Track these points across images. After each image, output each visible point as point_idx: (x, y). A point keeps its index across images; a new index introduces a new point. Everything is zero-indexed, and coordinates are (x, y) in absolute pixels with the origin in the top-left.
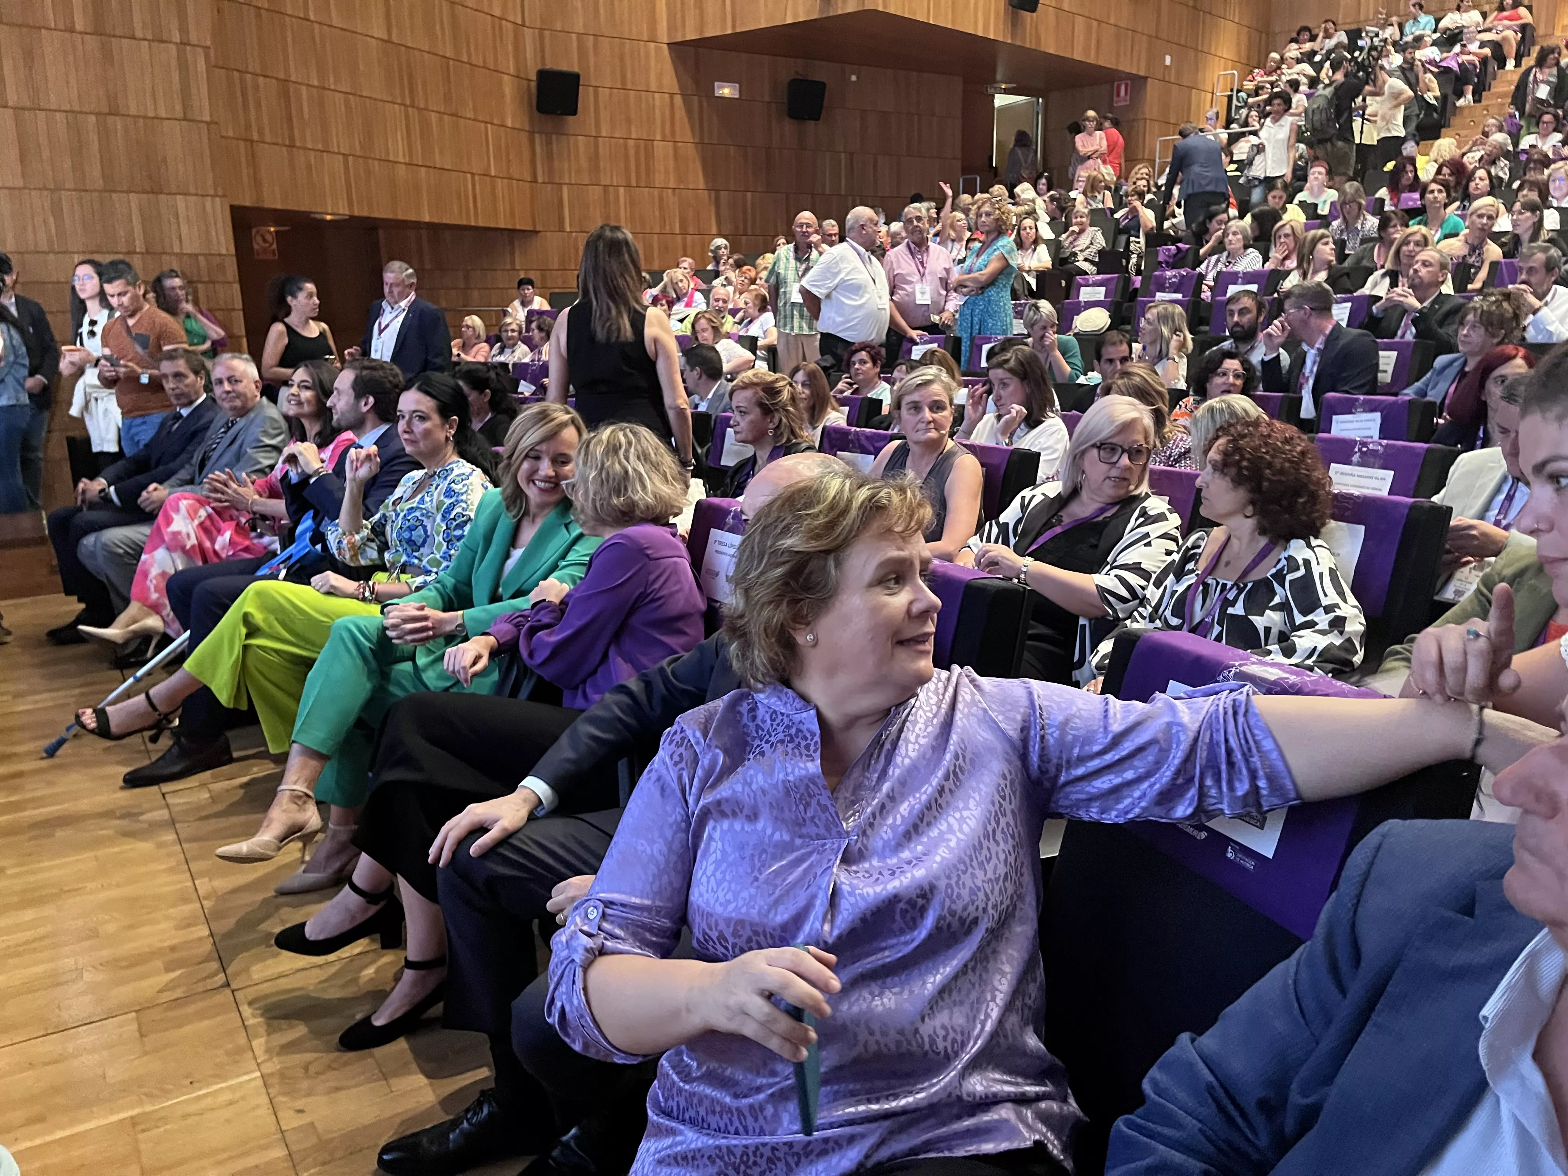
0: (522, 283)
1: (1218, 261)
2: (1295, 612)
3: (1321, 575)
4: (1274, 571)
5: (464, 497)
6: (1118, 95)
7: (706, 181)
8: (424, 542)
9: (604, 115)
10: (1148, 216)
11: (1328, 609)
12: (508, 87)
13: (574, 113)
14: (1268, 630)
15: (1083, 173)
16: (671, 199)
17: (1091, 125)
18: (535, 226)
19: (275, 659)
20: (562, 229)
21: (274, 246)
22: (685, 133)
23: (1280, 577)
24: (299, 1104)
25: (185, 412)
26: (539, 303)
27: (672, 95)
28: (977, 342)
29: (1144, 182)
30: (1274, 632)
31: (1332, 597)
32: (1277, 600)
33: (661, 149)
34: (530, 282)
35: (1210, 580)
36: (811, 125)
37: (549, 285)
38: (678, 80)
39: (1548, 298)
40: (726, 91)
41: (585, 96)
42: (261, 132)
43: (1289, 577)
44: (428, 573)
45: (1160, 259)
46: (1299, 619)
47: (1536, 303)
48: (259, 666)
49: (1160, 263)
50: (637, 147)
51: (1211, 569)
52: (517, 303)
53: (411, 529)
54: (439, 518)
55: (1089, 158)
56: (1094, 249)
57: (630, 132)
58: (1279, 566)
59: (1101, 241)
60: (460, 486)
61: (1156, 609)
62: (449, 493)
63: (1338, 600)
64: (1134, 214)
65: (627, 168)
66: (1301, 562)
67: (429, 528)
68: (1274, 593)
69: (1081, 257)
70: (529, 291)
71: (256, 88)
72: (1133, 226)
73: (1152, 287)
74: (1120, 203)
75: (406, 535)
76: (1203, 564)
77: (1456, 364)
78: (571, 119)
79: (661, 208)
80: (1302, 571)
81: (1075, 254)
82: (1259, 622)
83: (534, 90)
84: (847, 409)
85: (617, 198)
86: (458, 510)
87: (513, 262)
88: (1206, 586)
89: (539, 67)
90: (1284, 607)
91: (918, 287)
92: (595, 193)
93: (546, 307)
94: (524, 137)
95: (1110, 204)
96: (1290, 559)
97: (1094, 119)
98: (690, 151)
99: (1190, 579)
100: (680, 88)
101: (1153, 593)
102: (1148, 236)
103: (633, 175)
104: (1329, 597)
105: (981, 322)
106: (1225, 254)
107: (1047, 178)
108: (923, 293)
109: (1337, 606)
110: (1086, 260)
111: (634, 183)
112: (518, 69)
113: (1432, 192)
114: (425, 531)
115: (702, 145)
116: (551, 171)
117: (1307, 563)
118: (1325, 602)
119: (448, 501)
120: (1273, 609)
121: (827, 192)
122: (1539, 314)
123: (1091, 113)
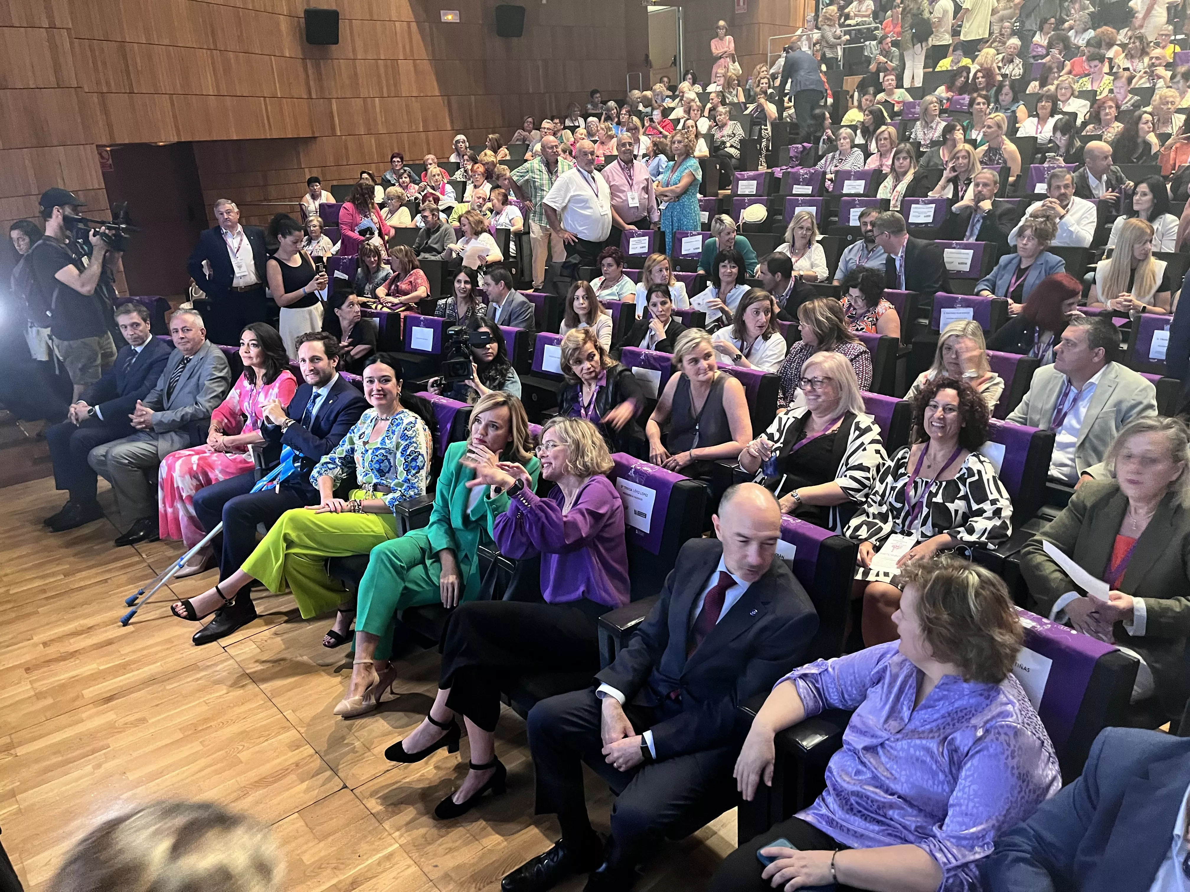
0: (312, 181)
1: (833, 158)
2: (972, 501)
3: (988, 480)
4: (958, 475)
5: (414, 440)
6: (739, 5)
7: (440, 89)
8: (390, 470)
9: (359, 43)
10: (771, 109)
11: (994, 502)
12: (284, 25)
13: (337, 42)
14: (956, 511)
15: (719, 70)
16: (416, 106)
17: (722, 32)
18: (313, 132)
19: (304, 560)
20: (334, 134)
21: (110, 161)
22: (421, 52)
23: (963, 479)
24: (433, 862)
25: (139, 349)
26: (327, 197)
27: (409, 23)
28: (678, 236)
29: (766, 80)
30: (960, 513)
31: (995, 495)
32: (962, 493)
33: (406, 67)
34: (317, 180)
35: (918, 480)
36: (515, 40)
37: (329, 178)
38: (413, 11)
39: (1069, 207)
40: (449, 17)
41: (344, 27)
42: (108, 84)
43: (968, 481)
44: (394, 491)
45: (791, 155)
46: (975, 507)
47: (1062, 212)
48: (298, 568)
49: (791, 157)
50: (386, 66)
51: (917, 472)
52: (308, 197)
53: (380, 462)
54: (399, 454)
55: (720, 57)
56: (737, 139)
57: (379, 53)
58: (961, 473)
59: (740, 132)
60: (411, 432)
61: (883, 496)
62: (404, 437)
63: (998, 497)
64: (761, 109)
65: (379, 83)
66: (976, 472)
67: (392, 461)
68: (960, 490)
69: (728, 145)
70: (317, 187)
71: (102, 50)
72: (761, 117)
73: (790, 181)
74: (750, 98)
75: (377, 466)
76: (911, 469)
77: (1014, 261)
78: (334, 47)
79: (408, 113)
80: (976, 477)
81: (724, 143)
82: (951, 507)
83: (303, 25)
84: (611, 311)
85: (374, 106)
86: (411, 449)
87: (299, 163)
88: (916, 483)
89: (306, 7)
90: (965, 498)
91: (629, 194)
92: (357, 103)
93: (332, 201)
94: (299, 64)
95: (742, 99)
96: (969, 469)
97: (724, 27)
98: (426, 66)
99: (905, 479)
100: (415, 17)
101: (880, 487)
102: (772, 124)
103: (385, 90)
104: (993, 494)
105: (679, 220)
106: (838, 152)
107: (692, 74)
108: (633, 199)
109: (997, 500)
110: (732, 146)
111: (385, 95)
112: (289, 9)
113: (979, 104)
114: (390, 463)
115: (435, 60)
116: (321, 88)
117: (979, 472)
118: (991, 497)
119: (404, 443)
120: (959, 499)
121: (531, 91)
122: (1064, 220)
123: (722, 23)
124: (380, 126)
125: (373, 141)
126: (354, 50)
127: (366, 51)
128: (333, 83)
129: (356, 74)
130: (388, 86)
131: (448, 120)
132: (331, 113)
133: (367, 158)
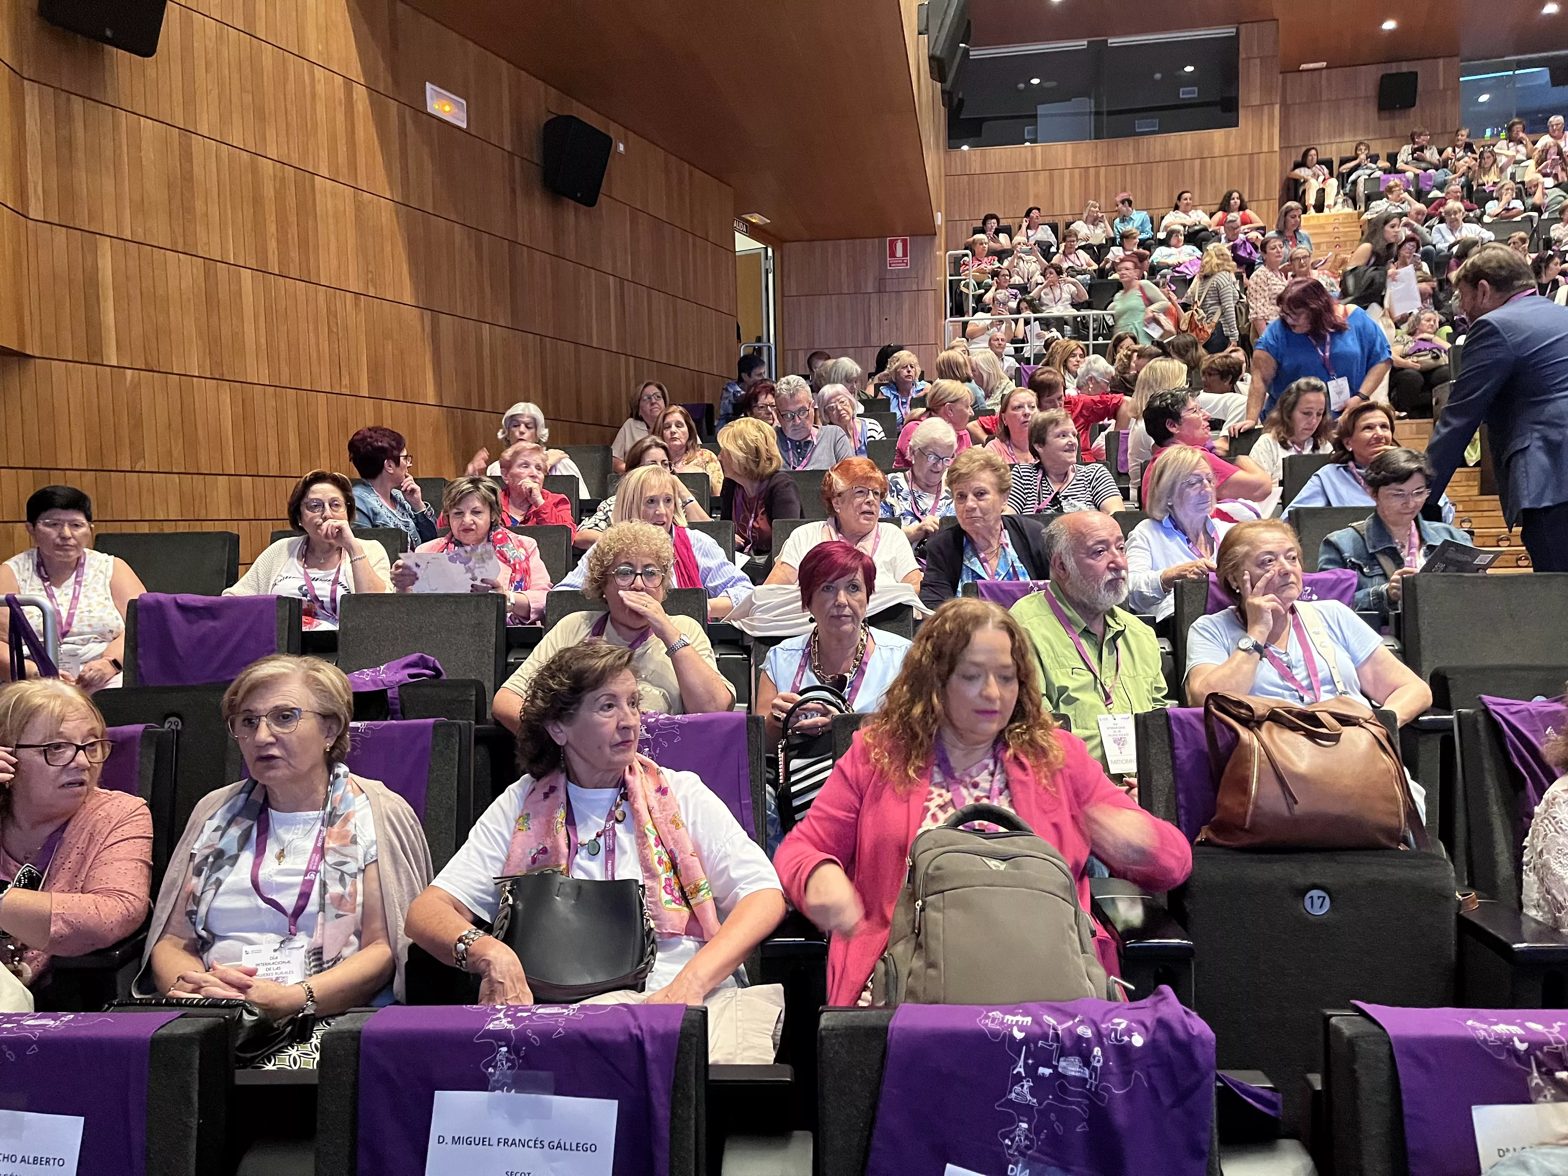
124: (251, 359)
125: (226, 398)
126: (189, 102)
127: (225, 119)
128: (108, 185)
129: (188, 178)
130: (282, 241)
131: (429, 375)
132: (92, 281)
133: (203, 458)
